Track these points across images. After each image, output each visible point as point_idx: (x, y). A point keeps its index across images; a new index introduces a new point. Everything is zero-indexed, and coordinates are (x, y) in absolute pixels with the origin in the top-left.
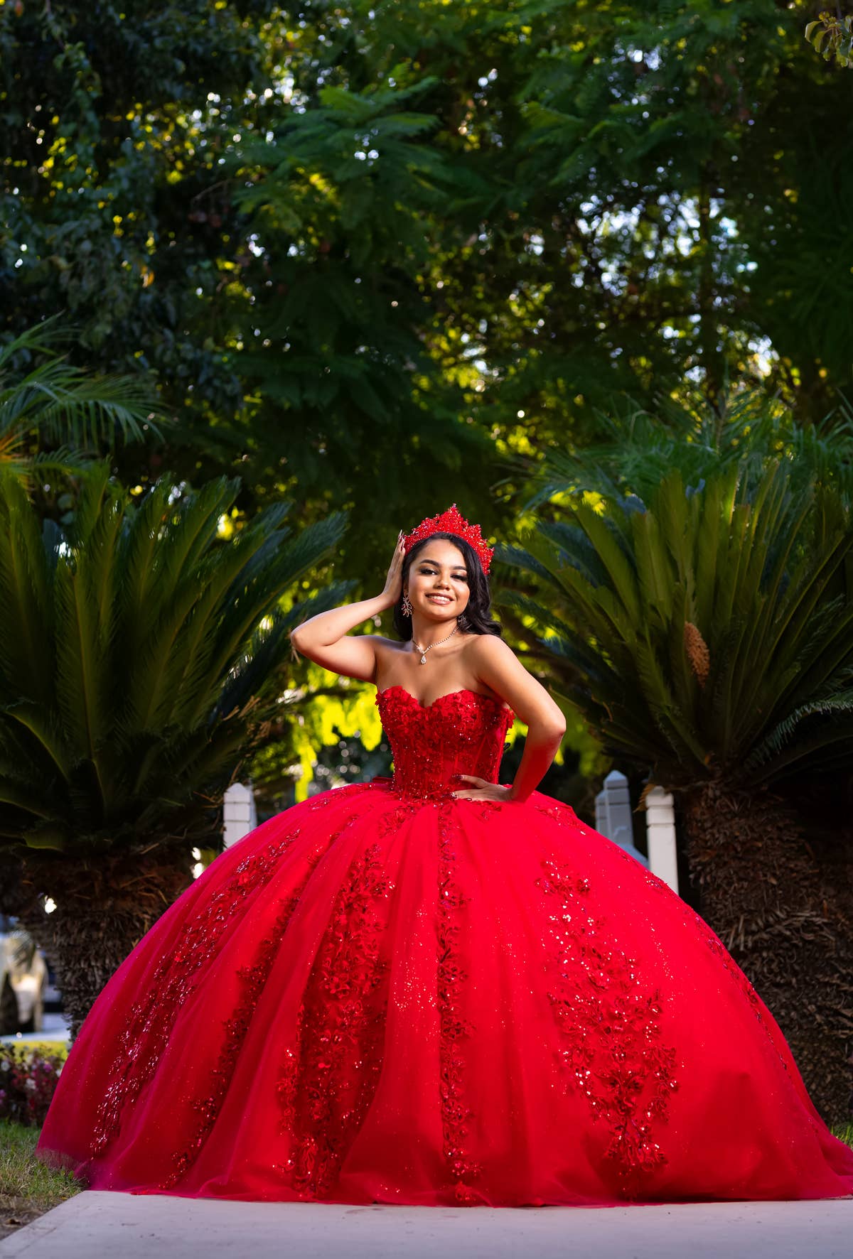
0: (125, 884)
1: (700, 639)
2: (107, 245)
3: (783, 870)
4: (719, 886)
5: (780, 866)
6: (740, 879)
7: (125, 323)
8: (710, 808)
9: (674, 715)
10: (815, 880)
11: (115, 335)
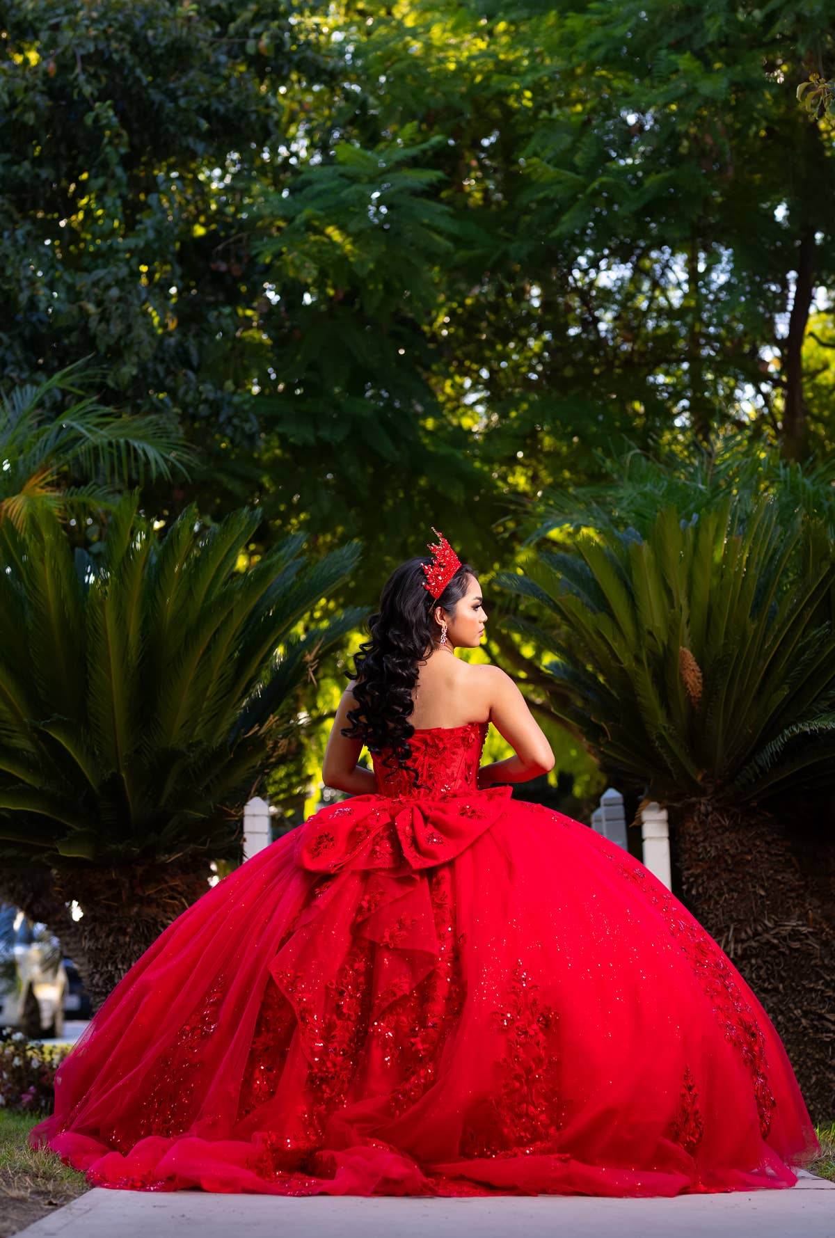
0: (150, 892)
1: (694, 663)
2: (134, 292)
3: (771, 882)
4: (711, 897)
5: (768, 878)
6: (731, 890)
7: (150, 365)
8: (702, 822)
9: (670, 735)
10: (802, 891)
11: (141, 376)
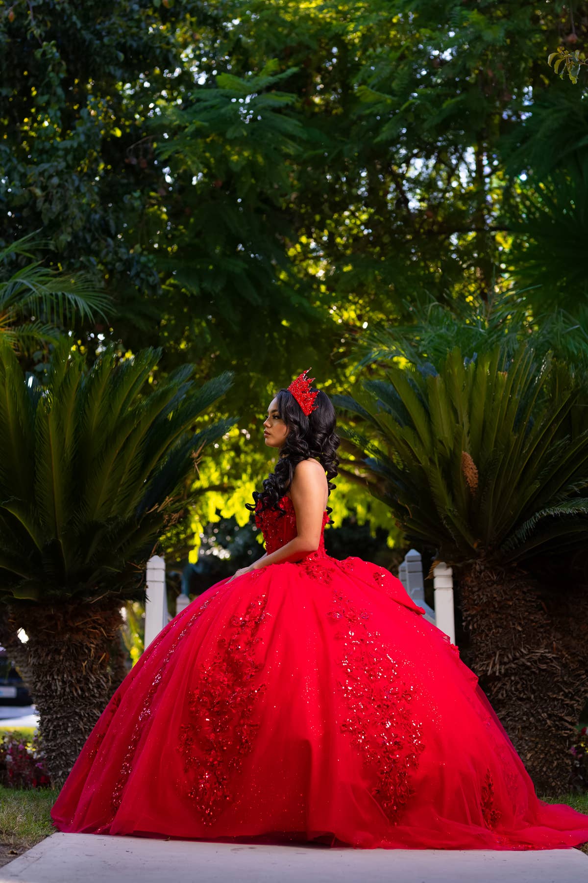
0: (79, 624)
1: (473, 463)
2: (69, 180)
3: (526, 621)
4: (483, 631)
5: (524, 618)
6: (497, 627)
7: (81, 234)
8: (477, 577)
9: (454, 516)
10: (549, 628)
11: (74, 242)
